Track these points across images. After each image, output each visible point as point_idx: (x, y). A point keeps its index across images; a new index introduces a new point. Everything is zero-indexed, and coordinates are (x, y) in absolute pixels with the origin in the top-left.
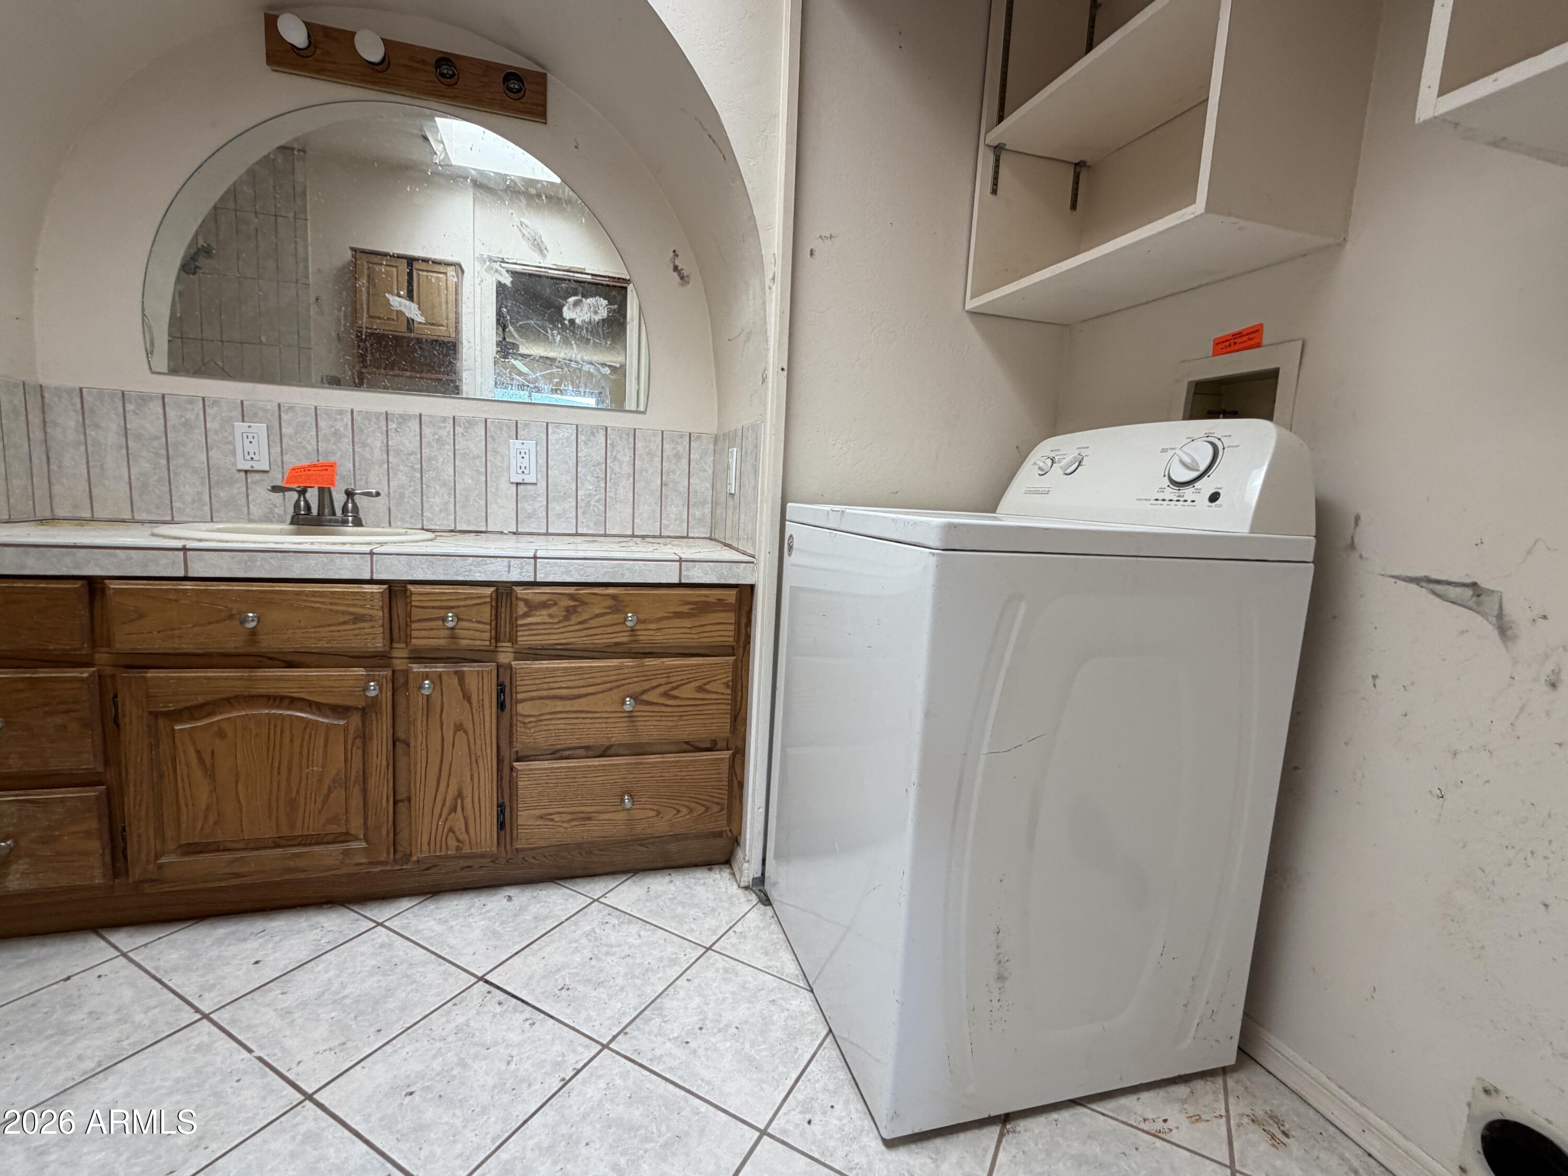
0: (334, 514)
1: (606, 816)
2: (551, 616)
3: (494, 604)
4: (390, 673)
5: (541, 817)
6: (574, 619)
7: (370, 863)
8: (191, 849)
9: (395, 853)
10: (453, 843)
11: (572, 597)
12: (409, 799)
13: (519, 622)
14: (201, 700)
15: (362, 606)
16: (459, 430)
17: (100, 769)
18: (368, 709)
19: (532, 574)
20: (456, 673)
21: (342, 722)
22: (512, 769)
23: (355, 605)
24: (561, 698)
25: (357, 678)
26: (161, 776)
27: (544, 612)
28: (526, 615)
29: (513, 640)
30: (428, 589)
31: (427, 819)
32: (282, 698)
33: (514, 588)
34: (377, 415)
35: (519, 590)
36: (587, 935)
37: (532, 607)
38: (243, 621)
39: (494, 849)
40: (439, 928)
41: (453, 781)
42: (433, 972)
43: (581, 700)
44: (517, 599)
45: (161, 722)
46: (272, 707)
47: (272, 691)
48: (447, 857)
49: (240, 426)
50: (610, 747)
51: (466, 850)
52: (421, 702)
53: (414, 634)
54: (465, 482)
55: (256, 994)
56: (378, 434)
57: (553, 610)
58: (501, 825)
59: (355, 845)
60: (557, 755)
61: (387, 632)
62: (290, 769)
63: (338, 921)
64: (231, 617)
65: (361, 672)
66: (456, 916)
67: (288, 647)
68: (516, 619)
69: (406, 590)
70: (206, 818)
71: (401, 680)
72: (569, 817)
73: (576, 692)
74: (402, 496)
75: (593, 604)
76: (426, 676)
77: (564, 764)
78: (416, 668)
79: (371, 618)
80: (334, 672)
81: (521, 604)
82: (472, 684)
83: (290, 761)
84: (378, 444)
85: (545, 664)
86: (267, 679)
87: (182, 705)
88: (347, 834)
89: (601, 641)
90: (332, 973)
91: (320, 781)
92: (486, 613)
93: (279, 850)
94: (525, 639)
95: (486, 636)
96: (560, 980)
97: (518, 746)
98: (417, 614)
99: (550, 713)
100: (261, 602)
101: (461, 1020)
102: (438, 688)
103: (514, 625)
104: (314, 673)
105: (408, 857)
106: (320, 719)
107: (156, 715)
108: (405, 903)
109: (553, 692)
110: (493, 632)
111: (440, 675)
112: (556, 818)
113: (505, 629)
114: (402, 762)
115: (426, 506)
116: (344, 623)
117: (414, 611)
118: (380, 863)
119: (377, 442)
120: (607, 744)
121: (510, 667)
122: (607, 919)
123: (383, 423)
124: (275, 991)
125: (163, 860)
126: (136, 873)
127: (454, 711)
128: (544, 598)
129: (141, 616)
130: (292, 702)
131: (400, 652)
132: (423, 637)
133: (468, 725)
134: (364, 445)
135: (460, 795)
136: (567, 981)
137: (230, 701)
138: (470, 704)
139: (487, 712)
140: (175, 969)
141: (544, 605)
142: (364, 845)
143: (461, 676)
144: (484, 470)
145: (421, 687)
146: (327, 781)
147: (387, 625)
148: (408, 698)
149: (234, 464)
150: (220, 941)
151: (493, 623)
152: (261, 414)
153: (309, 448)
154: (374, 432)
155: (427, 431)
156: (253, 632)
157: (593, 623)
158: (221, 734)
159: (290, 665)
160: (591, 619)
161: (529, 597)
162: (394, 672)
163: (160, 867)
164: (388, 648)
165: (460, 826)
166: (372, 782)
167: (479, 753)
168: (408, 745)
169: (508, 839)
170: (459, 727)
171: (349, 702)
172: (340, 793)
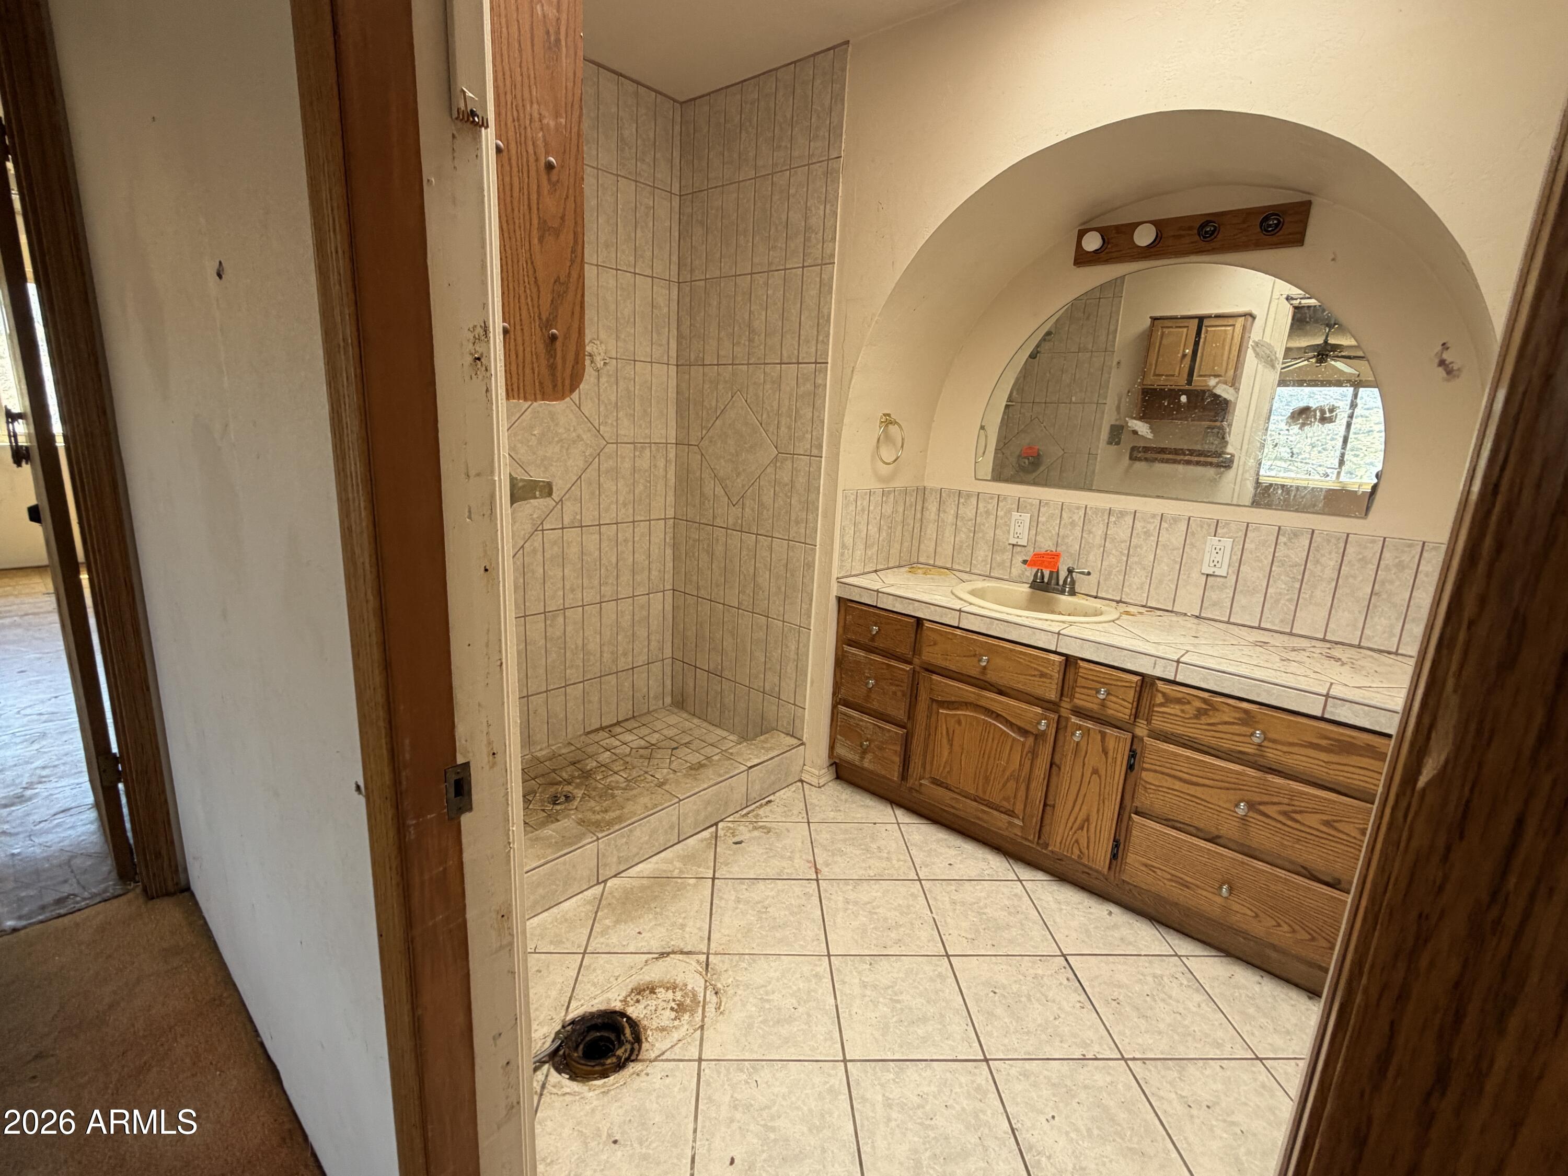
0: (1058, 584)
1: (1204, 893)
2: (1183, 711)
3: (1138, 689)
4: (1056, 718)
5: (1146, 865)
6: (1204, 720)
7: (1022, 838)
8: (935, 782)
9: (1039, 838)
10: (1076, 851)
11: (1204, 701)
12: (1054, 806)
13: (1156, 709)
14: (953, 699)
15: (1046, 667)
16: (1164, 525)
17: (906, 721)
18: (1039, 737)
19: (1173, 674)
20: (1100, 731)
21: (1022, 739)
22: (1130, 817)
23: (1043, 666)
24: (1180, 779)
25: (1036, 714)
26: (929, 735)
27: (1177, 707)
28: (1161, 705)
29: (1149, 721)
30: (1092, 666)
31: (1062, 827)
32: (993, 712)
33: (1157, 682)
34: (1104, 511)
35: (1160, 684)
36: (1155, 976)
37: (1168, 700)
38: (980, 660)
39: (1105, 871)
40: (1054, 906)
41: (1085, 808)
42: (1037, 932)
43: (1198, 788)
44: (1158, 691)
45: (935, 706)
46: (986, 716)
47: (988, 706)
48: (1071, 858)
49: (1015, 515)
50: (1219, 837)
51: (1085, 861)
52: (1073, 745)
53: (1077, 695)
54: (1163, 567)
55: (944, 883)
56: (1101, 525)
57: (1187, 707)
58: (1114, 856)
59: (1017, 821)
60: (1170, 823)
61: (1059, 689)
62: (989, 757)
63: (998, 864)
64: (975, 655)
65: (1039, 710)
66: (1068, 904)
67: (1001, 682)
68: (1154, 706)
69: (1077, 663)
70: (944, 767)
71: (1063, 723)
72: (1169, 877)
73: (1194, 779)
74: (1110, 573)
75: (1224, 712)
76: (1080, 728)
77: (1174, 833)
78: (1074, 719)
79: (1051, 677)
80: (1024, 706)
81: (1160, 695)
82: (1111, 744)
83: (990, 752)
84: (1100, 532)
85: (1172, 748)
86: (987, 698)
87: (944, 699)
88: (1013, 811)
89: (1227, 745)
90: (983, 894)
91: (1004, 771)
92: (1131, 695)
93: (975, 804)
94: (1157, 722)
95: (1128, 711)
96: (1116, 993)
97: (1137, 803)
98: (1081, 681)
99: (1169, 788)
100: (991, 651)
101: (1040, 972)
102: (1085, 738)
103: (1151, 711)
104: (1012, 702)
105: (1046, 846)
106: (1011, 733)
107: (933, 700)
108: (1040, 876)
109: (1173, 772)
110: (1134, 711)
111: (1089, 729)
112: (1158, 872)
113: (1144, 710)
114: (1054, 779)
115: (1127, 584)
116: (1034, 676)
117: (1080, 679)
118: (1026, 839)
119: (1099, 531)
120: (1216, 833)
121: (1142, 740)
122: (1179, 975)
123: (1106, 517)
124: (953, 886)
125: (922, 782)
126: (910, 783)
127: (1094, 759)
128: (1180, 695)
129: (935, 644)
130: (998, 717)
131: (1066, 704)
132: (1081, 700)
133: (1103, 773)
134: (1090, 532)
135: (1087, 819)
136: (1121, 998)
137: (966, 705)
138: (1107, 758)
139: (1118, 769)
140: (916, 845)
141: (1179, 701)
142: (1021, 824)
143: (1103, 735)
144: (1179, 560)
145: (1073, 734)
146: (1008, 773)
147: (1060, 684)
148: (1065, 737)
149: (1008, 539)
150: (938, 841)
151: (1135, 704)
152: (1029, 507)
153: (1054, 532)
154: (1098, 523)
155: (1138, 525)
156: (985, 668)
157: (1220, 728)
158: (959, 722)
159: (1001, 693)
160: (1218, 724)
161: (1167, 691)
162: (1059, 716)
163: (921, 785)
164: (1058, 700)
165: (1084, 842)
166: (1033, 785)
167: (1106, 796)
168: (1060, 769)
169: (1118, 868)
170: (1095, 771)
171: (1028, 727)
172: (1012, 784)
